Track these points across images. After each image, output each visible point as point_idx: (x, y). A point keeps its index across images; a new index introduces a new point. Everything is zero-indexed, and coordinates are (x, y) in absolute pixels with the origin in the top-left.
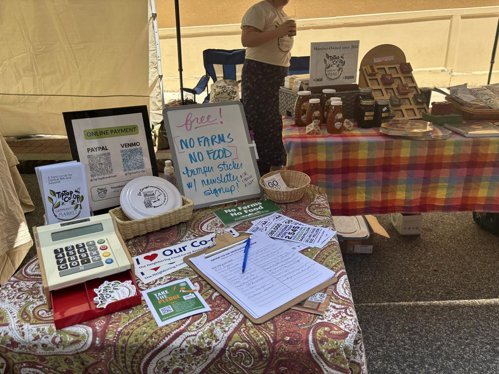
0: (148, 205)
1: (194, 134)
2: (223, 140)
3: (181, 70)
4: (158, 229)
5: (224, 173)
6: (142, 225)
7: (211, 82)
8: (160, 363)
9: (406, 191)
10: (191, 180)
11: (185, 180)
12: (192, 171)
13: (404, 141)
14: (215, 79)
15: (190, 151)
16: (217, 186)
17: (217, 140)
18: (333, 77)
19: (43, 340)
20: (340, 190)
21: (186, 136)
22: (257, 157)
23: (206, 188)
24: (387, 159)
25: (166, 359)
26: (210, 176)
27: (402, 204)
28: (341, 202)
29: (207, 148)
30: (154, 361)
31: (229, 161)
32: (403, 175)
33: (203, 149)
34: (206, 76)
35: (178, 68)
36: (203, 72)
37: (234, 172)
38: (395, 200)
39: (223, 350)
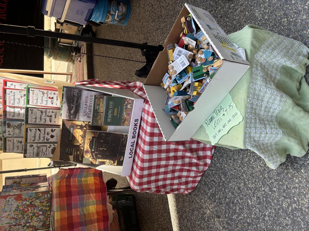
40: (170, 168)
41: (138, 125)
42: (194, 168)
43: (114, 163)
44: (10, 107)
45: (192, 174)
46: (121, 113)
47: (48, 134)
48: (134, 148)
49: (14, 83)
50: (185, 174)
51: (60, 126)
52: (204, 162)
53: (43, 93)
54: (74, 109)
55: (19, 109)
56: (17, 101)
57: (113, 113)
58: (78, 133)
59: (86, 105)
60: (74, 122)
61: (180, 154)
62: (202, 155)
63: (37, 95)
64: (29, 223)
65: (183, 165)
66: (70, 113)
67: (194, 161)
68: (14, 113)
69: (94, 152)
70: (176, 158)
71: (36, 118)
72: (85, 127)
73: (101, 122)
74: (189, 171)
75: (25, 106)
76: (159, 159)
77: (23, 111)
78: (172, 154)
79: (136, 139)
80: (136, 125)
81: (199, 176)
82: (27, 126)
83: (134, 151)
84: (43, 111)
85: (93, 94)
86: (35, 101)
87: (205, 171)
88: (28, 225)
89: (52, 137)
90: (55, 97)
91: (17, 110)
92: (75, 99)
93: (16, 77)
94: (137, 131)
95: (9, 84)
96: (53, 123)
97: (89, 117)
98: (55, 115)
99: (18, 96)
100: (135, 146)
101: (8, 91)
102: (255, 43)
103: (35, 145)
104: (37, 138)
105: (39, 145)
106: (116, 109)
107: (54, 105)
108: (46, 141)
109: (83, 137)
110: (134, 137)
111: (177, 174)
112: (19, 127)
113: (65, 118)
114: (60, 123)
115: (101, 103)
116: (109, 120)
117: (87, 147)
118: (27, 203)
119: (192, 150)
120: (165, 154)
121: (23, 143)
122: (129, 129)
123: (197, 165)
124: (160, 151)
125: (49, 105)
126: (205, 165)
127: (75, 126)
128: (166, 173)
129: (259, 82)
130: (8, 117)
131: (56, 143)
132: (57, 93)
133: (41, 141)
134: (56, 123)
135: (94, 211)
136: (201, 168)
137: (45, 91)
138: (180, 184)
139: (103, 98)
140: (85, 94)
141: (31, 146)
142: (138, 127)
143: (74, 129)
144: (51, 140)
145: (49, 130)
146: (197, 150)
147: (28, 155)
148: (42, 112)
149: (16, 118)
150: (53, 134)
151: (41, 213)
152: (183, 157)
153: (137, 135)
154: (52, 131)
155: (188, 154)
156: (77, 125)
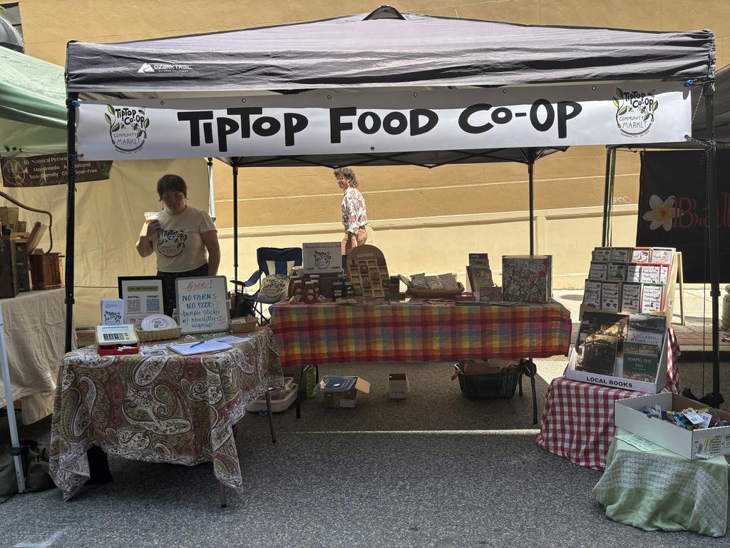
0: (156, 327)
1: (192, 293)
2: (210, 297)
3: (236, 265)
4: (159, 339)
5: (206, 316)
6: (150, 334)
7: (263, 275)
8: (141, 371)
9: (355, 345)
10: (185, 318)
11: (182, 318)
12: (187, 314)
13: (347, 307)
14: (267, 274)
15: (188, 302)
16: (201, 323)
17: (206, 297)
18: (322, 267)
19: (94, 360)
20: (309, 343)
21: (186, 293)
22: (230, 308)
23: (194, 323)
24: (338, 319)
25: (143, 369)
26: (198, 317)
27: (354, 355)
28: (310, 353)
29: (199, 301)
30: (138, 371)
31: (211, 309)
32: (351, 332)
33: (196, 302)
34: (260, 271)
35: (233, 264)
36: (257, 268)
37: (213, 315)
38: (349, 352)
39: (166, 363)
40: (575, 419)
41: (625, 388)
42: (574, 446)
43: (580, 364)
44: (640, 269)
45: (566, 445)
46: (638, 371)
47: (611, 301)
48: (598, 383)
49: (666, 273)
50: (567, 436)
51: (621, 312)
52: (582, 459)
53: (657, 298)
54: (641, 326)
55: (638, 276)
56: (647, 275)
57: (638, 363)
58: (614, 330)
59: (646, 337)
60: (626, 326)
61: (593, 429)
62: (590, 456)
63: (655, 293)
64: (514, 282)
65: (579, 433)
66: (637, 322)
67: (583, 447)
68: (634, 272)
69: (593, 343)
70: (588, 424)
71: (629, 291)
72: (621, 336)
73: (627, 350)
74: (571, 441)
75: (641, 281)
76: (587, 406)
77: (636, 279)
78: (592, 420)
79: (608, 384)
80: (625, 384)
81: (563, 454)
82: (620, 284)
83: (594, 382)
84: (637, 298)
85: (660, 345)
86: (647, 291)
87: (569, 460)
88: (512, 281)
89: (608, 305)
90: (654, 308)
91: (637, 274)
92: (652, 328)
93: (674, 273)
94: (618, 386)
95: (666, 268)
96: (623, 306)
97: (632, 339)
98: (633, 308)
99: (653, 276)
100: (601, 383)
101: (658, 268)
102: (713, 468)
103: (599, 289)
104: (607, 292)
105: (599, 293)
106: (642, 366)
107: (644, 308)
108: (603, 299)
109: (610, 334)
110: (611, 382)
111: (567, 427)
112: (619, 276)
113: (630, 317)
114: (623, 313)
115: (648, 351)
116: (629, 359)
117: (599, 337)
118: (536, 282)
119: (596, 443)
120: (593, 412)
121: (600, 279)
122: (619, 377)
123: (578, 450)
124: (596, 406)
125: (644, 303)
126: (578, 460)
127: (622, 327)
128: (570, 414)
129: (677, 468)
130: (630, 267)
131: (601, 308)
132: (659, 310)
133: (603, 294)
134: (623, 308)
135: (524, 344)
136: (574, 455)
137: (659, 300)
138: (555, 431)
139: (655, 353)
140: (659, 337)
141: (598, 286)
142: (623, 387)
143: (619, 326)
144: (604, 304)
145: (616, 302)
146: (596, 450)
147: (588, 282)
148: (636, 296)
149: (629, 273)
150: (611, 306)
151: (523, 293)
152: (588, 434)
153: (613, 385)
154: (615, 305)
155: (592, 439)
156: (622, 329)
